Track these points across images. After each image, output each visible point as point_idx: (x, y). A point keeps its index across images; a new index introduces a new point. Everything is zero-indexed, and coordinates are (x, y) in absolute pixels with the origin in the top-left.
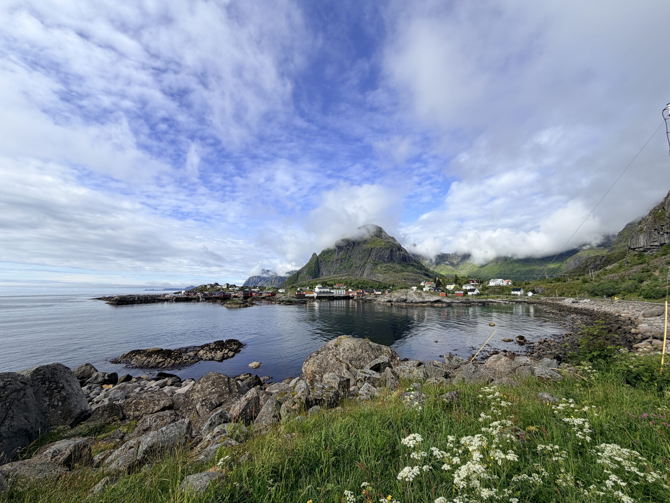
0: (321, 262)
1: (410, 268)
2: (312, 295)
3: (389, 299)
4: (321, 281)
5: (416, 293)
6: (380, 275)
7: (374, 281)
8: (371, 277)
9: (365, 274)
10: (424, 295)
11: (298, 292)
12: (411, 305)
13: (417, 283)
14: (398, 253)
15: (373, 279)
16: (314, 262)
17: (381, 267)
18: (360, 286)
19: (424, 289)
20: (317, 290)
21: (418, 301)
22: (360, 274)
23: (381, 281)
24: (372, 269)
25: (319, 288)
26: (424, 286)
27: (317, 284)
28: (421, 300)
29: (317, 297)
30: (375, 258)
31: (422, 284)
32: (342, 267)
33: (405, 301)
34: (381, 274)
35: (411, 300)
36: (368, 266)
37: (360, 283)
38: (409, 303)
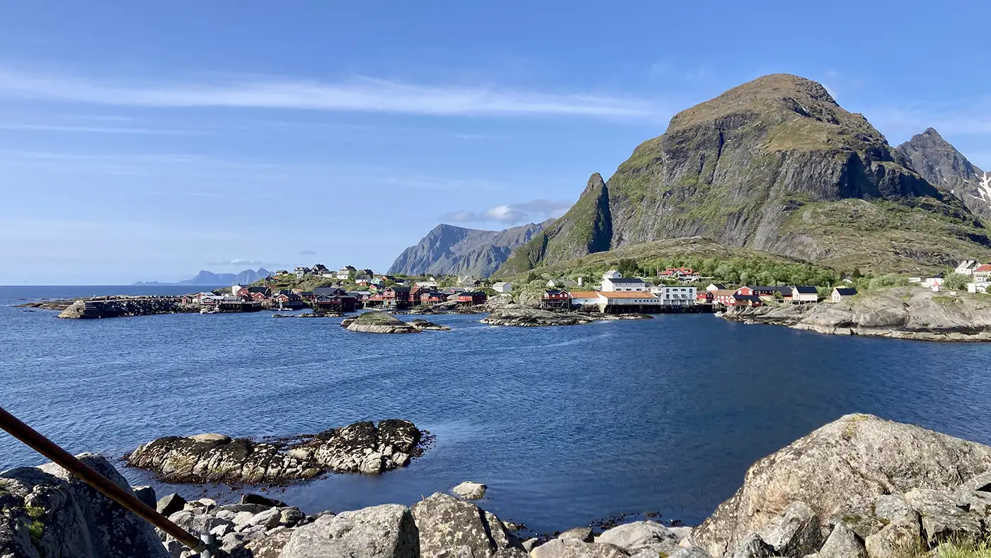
0: (616, 200)
1: (919, 216)
2: (591, 302)
3: (846, 316)
4: (617, 260)
5: (940, 299)
6: (810, 240)
7: (792, 259)
8: (781, 245)
9: (760, 236)
10: (970, 305)
11: (551, 292)
12: (921, 335)
13: (943, 264)
14: (874, 166)
15: (787, 253)
16: (594, 199)
17: (815, 215)
18: (743, 275)
19: (971, 288)
20: (607, 286)
21: (945, 326)
22: (743, 236)
23: (813, 258)
24: (783, 222)
25: (613, 281)
26: (970, 278)
27: (606, 269)
28: (959, 322)
29: (608, 307)
30: (796, 187)
31: (962, 269)
32: (685, 216)
33: (900, 324)
34: (813, 236)
35: (924, 320)
36: (771, 211)
37: (744, 267)
38: (914, 330)
